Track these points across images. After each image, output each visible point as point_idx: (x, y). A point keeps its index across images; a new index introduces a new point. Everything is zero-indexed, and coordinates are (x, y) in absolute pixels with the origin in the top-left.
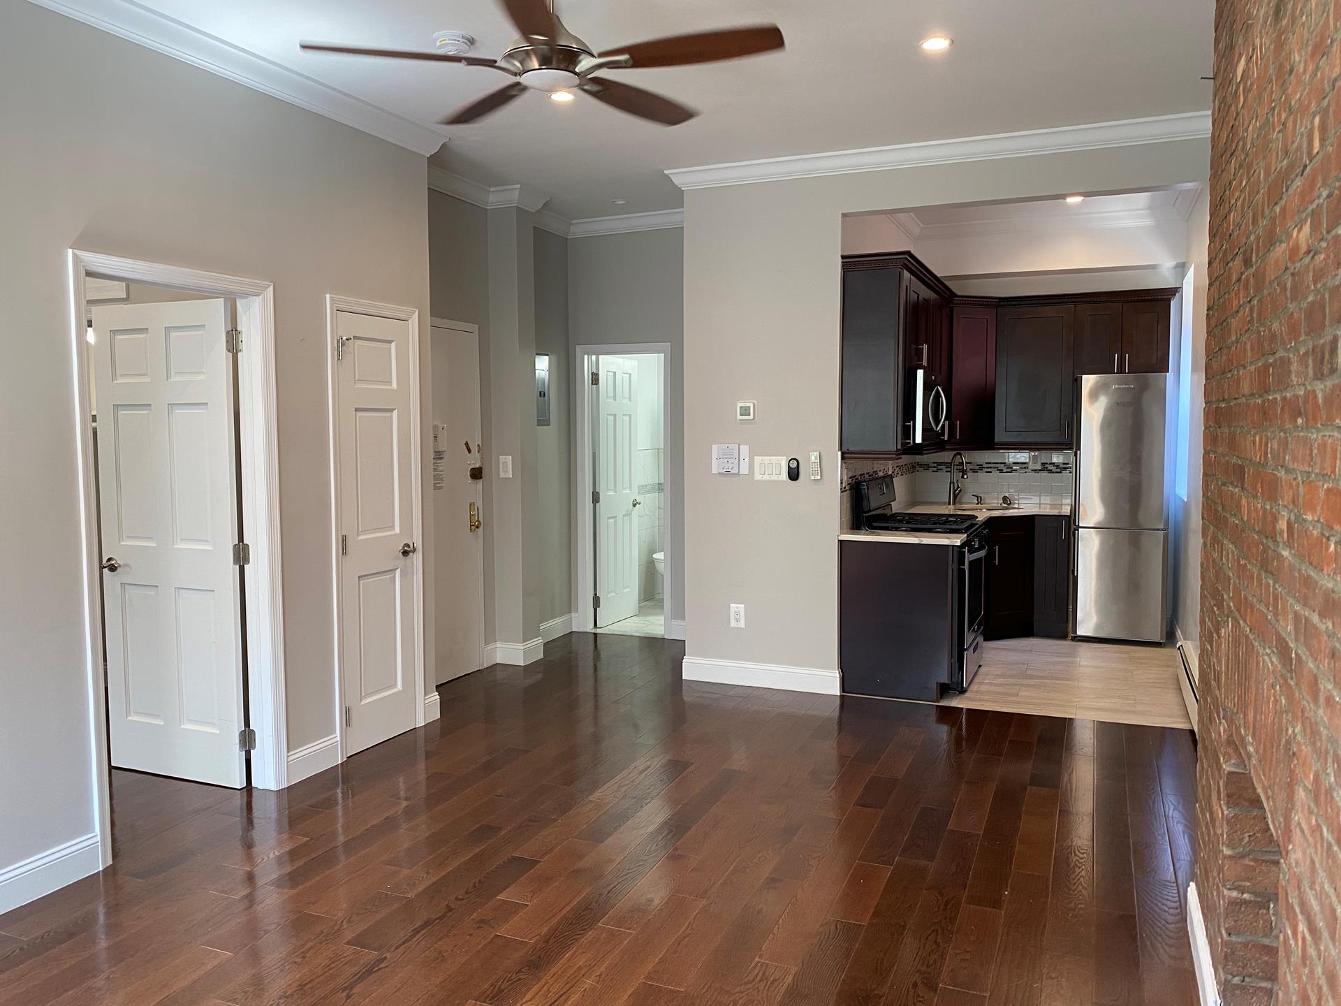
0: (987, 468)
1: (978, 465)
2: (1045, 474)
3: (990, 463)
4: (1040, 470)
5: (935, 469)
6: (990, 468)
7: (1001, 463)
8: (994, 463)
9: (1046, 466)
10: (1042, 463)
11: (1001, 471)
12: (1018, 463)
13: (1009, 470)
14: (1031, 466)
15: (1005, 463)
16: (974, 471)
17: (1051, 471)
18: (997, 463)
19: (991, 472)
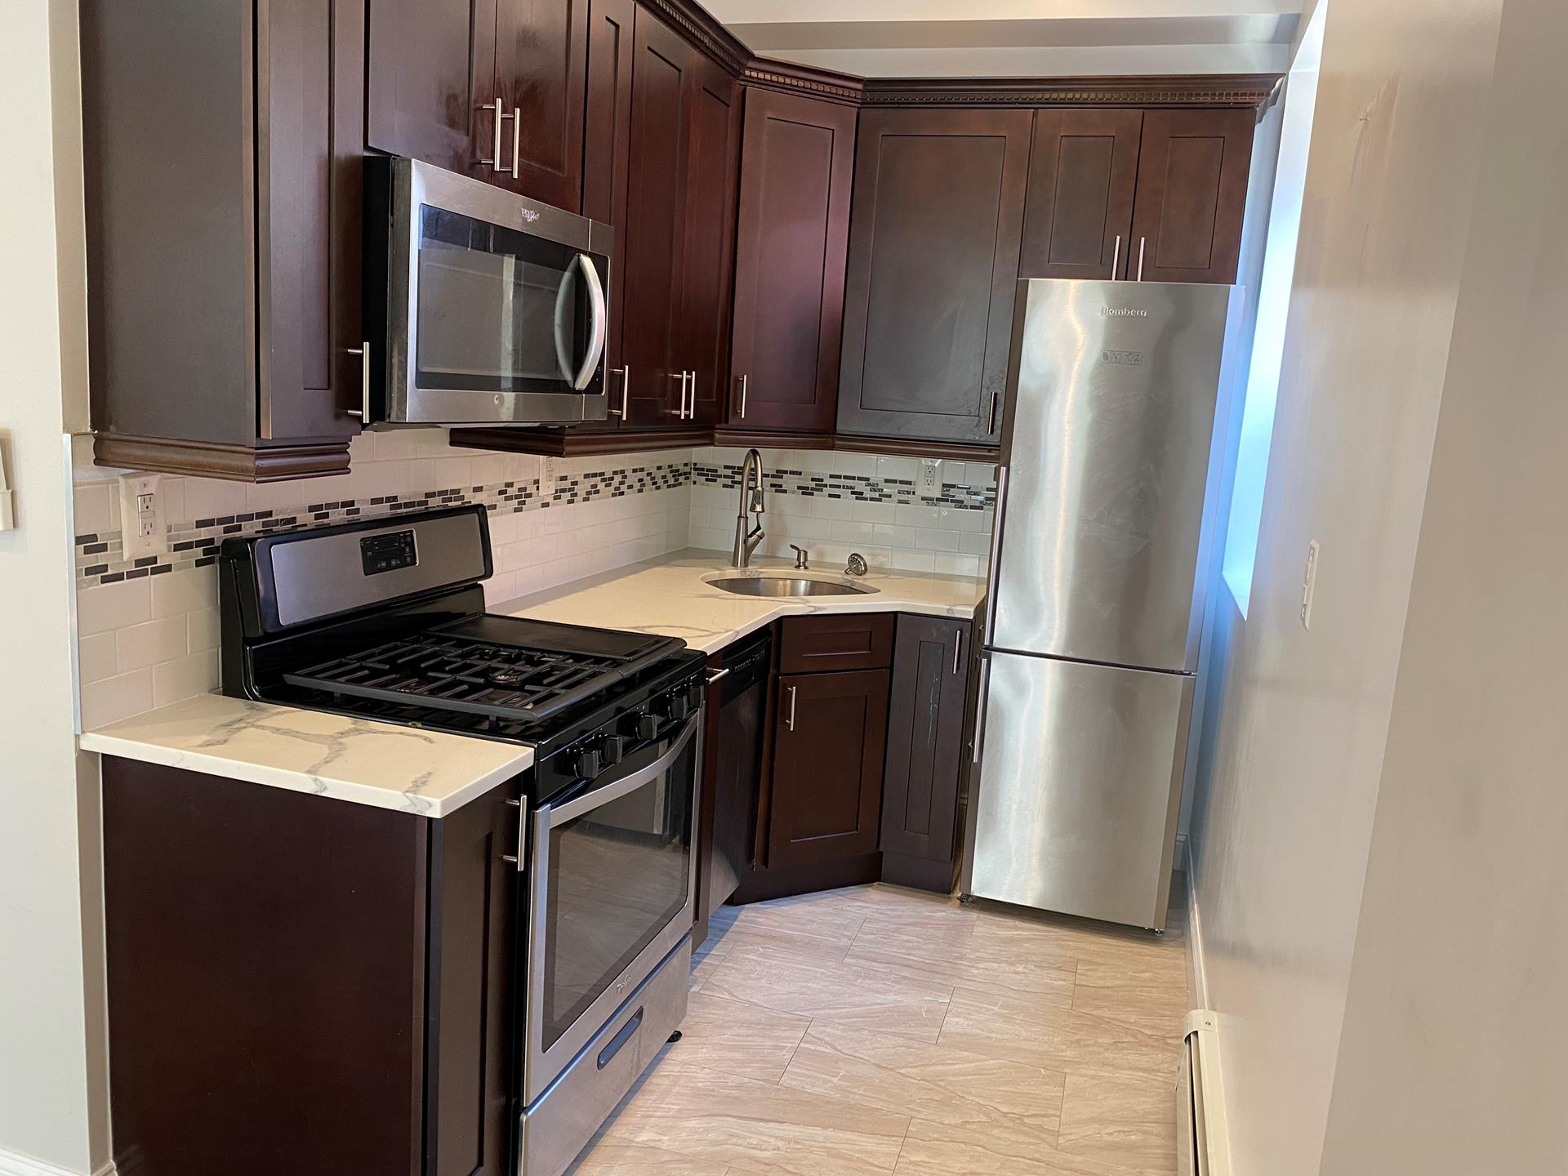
0: (831, 486)
1: (813, 480)
2: (946, 510)
3: (839, 477)
4: (938, 499)
5: (729, 482)
6: (839, 487)
7: (860, 479)
8: (846, 477)
9: (952, 491)
10: (944, 485)
11: (859, 495)
12: (895, 482)
13: (876, 495)
14: (922, 490)
15: (868, 479)
16: (805, 491)
17: (960, 504)
18: (853, 478)
19: (839, 496)
